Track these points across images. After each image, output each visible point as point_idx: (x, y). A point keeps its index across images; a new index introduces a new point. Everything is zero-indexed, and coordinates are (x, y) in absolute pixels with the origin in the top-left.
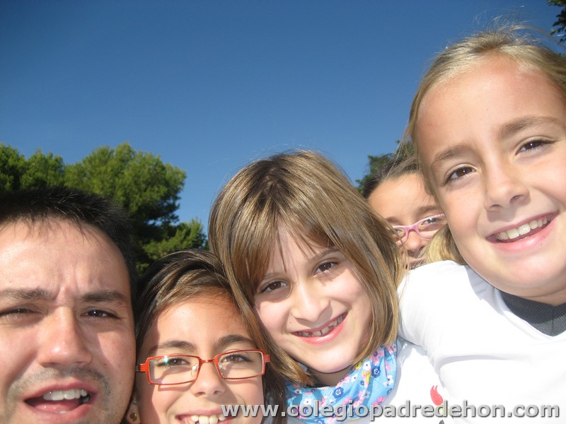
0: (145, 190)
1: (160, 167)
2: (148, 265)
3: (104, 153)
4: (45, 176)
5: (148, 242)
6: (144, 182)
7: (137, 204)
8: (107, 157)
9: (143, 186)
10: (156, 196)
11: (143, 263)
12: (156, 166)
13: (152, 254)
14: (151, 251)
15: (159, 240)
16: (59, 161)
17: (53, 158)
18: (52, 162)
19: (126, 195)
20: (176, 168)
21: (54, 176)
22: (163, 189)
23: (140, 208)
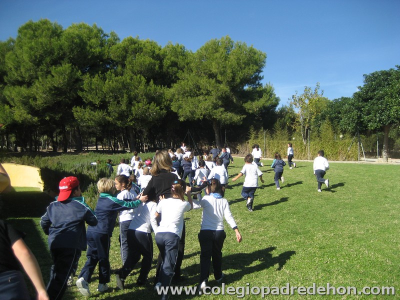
0: (245, 68)
1: (252, 53)
2: (246, 116)
3: (214, 43)
4: (176, 59)
5: (246, 102)
6: (243, 63)
7: (240, 78)
8: (216, 46)
9: (243, 66)
10: (250, 72)
11: (242, 115)
12: (250, 52)
13: (248, 110)
14: (248, 108)
15: (253, 100)
16: (183, 48)
17: (179, 47)
18: (179, 50)
19: (232, 72)
20: (259, 51)
21: (182, 59)
22: (255, 68)
23: (241, 80)
